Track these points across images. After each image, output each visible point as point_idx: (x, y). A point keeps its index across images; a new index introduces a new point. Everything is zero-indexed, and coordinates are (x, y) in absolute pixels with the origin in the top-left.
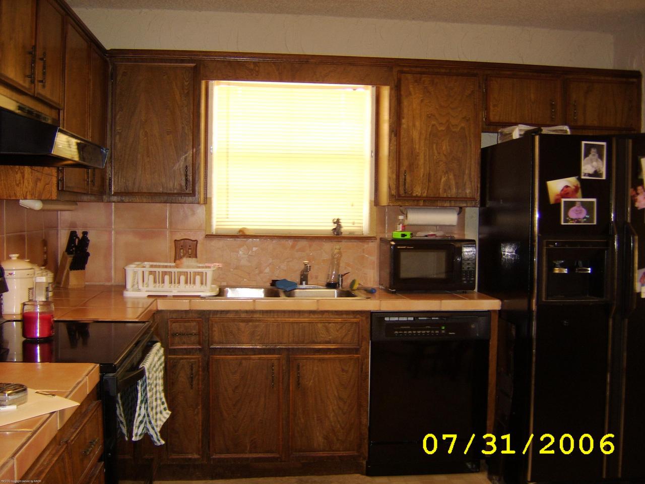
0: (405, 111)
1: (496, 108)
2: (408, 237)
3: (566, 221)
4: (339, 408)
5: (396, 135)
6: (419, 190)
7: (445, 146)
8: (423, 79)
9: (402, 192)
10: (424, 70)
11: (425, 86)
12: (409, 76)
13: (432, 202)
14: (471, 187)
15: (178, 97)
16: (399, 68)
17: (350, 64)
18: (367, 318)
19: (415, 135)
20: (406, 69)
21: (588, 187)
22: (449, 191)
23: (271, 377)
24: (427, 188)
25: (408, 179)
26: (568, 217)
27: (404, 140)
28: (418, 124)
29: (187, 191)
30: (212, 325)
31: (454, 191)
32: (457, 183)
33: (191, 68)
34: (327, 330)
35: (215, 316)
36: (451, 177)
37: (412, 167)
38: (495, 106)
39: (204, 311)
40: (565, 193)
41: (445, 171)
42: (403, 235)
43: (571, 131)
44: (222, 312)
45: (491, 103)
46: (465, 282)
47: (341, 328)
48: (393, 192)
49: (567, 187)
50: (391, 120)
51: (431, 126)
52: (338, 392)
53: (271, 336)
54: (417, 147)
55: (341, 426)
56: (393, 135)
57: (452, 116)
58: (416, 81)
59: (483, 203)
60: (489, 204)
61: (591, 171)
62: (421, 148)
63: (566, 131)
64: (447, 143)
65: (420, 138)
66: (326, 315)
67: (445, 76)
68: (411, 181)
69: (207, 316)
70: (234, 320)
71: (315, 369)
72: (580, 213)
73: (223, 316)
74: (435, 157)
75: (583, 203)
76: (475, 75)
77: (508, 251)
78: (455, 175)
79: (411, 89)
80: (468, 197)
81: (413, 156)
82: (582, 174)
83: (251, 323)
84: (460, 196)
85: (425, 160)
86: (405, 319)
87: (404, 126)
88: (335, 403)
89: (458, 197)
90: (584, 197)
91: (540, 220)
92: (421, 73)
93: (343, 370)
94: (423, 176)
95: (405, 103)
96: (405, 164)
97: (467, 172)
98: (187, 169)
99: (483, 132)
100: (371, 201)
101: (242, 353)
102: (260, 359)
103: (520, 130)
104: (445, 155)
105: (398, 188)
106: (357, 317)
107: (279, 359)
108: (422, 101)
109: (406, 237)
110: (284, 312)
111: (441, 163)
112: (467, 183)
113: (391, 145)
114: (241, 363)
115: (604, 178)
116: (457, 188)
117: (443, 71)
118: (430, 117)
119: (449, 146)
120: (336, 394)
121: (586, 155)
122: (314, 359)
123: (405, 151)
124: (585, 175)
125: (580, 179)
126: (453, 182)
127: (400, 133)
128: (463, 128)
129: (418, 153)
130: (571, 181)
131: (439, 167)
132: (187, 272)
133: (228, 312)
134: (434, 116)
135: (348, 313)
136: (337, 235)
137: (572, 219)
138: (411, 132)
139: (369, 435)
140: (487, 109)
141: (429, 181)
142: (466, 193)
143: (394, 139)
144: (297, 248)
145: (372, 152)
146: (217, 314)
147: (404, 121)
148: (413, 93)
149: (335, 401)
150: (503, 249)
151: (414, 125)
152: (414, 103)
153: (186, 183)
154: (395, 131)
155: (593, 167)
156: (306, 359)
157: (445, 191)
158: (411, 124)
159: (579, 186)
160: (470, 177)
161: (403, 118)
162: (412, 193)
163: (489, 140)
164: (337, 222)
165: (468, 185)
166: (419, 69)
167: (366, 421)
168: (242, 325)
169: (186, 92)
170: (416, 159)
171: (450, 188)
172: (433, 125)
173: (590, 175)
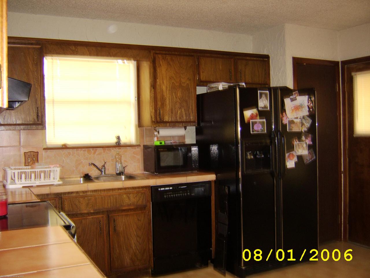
0: (158, 74)
1: (203, 73)
2: (163, 143)
3: (253, 131)
4: (138, 241)
5: (154, 88)
6: (167, 118)
7: (179, 94)
8: (167, 58)
9: (158, 119)
10: (167, 53)
11: (168, 61)
12: (160, 56)
13: (173, 124)
14: (193, 117)
15: (31, 66)
16: (154, 51)
17: (129, 48)
18: (149, 190)
19: (164, 88)
20: (158, 52)
21: (262, 114)
22: (182, 118)
23: (99, 228)
24: (171, 116)
25: (161, 112)
26: (254, 129)
27: (158, 90)
28: (165, 82)
29: (39, 123)
30: (64, 201)
31: (185, 118)
32: (186, 114)
33: (38, 48)
34: (129, 198)
35: (65, 196)
36: (183, 110)
37: (163, 105)
38: (203, 72)
39: (58, 193)
40: (252, 117)
41: (180, 107)
42: (161, 143)
43: (246, 86)
44: (69, 193)
45: (201, 71)
46: (194, 166)
47: (136, 196)
48: (153, 120)
49: (252, 114)
50: (151, 80)
51: (171, 83)
52: (136, 233)
53: (98, 204)
54: (165, 94)
55: (138, 251)
56: (152, 88)
57: (182, 78)
58: (163, 59)
59: (199, 124)
60: (202, 124)
61: (263, 106)
62: (167, 95)
63: (244, 86)
64: (180, 92)
65: (166, 89)
66: (127, 190)
67: (178, 56)
68: (163, 113)
69: (60, 196)
70: (76, 197)
71: (124, 221)
72: (259, 127)
73: (70, 195)
74: (174, 100)
75: (260, 122)
76: (192, 56)
77: (214, 149)
78: (184, 109)
79: (161, 63)
80: (192, 121)
81: (163, 99)
82: (259, 107)
83: (86, 198)
84: (188, 120)
85: (169, 102)
86: (168, 188)
87: (158, 83)
88: (135, 239)
89: (187, 121)
90: (260, 119)
91: (241, 131)
92: (166, 54)
93: (138, 220)
94: (169, 110)
95: (158, 70)
96: (159, 103)
97: (191, 107)
98: (38, 109)
99: (197, 86)
100: (136, 125)
101: (81, 216)
102: (92, 218)
103: (223, 85)
104: (179, 99)
105: (156, 117)
106: (144, 189)
107: (103, 217)
108: (167, 70)
109: (162, 144)
110: (104, 190)
111: (178, 103)
112: (191, 113)
113: (151, 93)
114: (81, 222)
115: (269, 109)
116: (186, 116)
117: (176, 53)
118: (171, 78)
119: (181, 93)
120: (135, 233)
121: (261, 98)
122: (122, 215)
123: (159, 97)
124: (260, 108)
125: (258, 110)
126: (184, 113)
127: (156, 87)
128: (188, 84)
129: (166, 98)
130: (254, 111)
131: (176, 105)
132: (36, 171)
133: (72, 193)
134: (173, 78)
135: (139, 188)
136: (118, 145)
137: (255, 131)
138: (162, 86)
139: (154, 255)
140: (199, 74)
141: (172, 113)
142: (190, 119)
143: (153, 90)
144: (97, 153)
145: (136, 97)
146: (66, 194)
147: (158, 80)
148: (162, 65)
149: (135, 238)
150: (211, 148)
151: (163, 83)
152: (163, 70)
153: (38, 117)
154: (154, 86)
155: (263, 103)
156: (118, 215)
157: (180, 118)
158: (161, 82)
159: (258, 113)
160: (192, 111)
161: (158, 79)
162: (163, 120)
163: (201, 90)
164: (118, 138)
165: (191, 115)
166: (164, 52)
167: (151, 247)
168: (81, 199)
169: (35, 62)
170: (165, 101)
171: (182, 116)
172: (173, 83)
173: (262, 108)
